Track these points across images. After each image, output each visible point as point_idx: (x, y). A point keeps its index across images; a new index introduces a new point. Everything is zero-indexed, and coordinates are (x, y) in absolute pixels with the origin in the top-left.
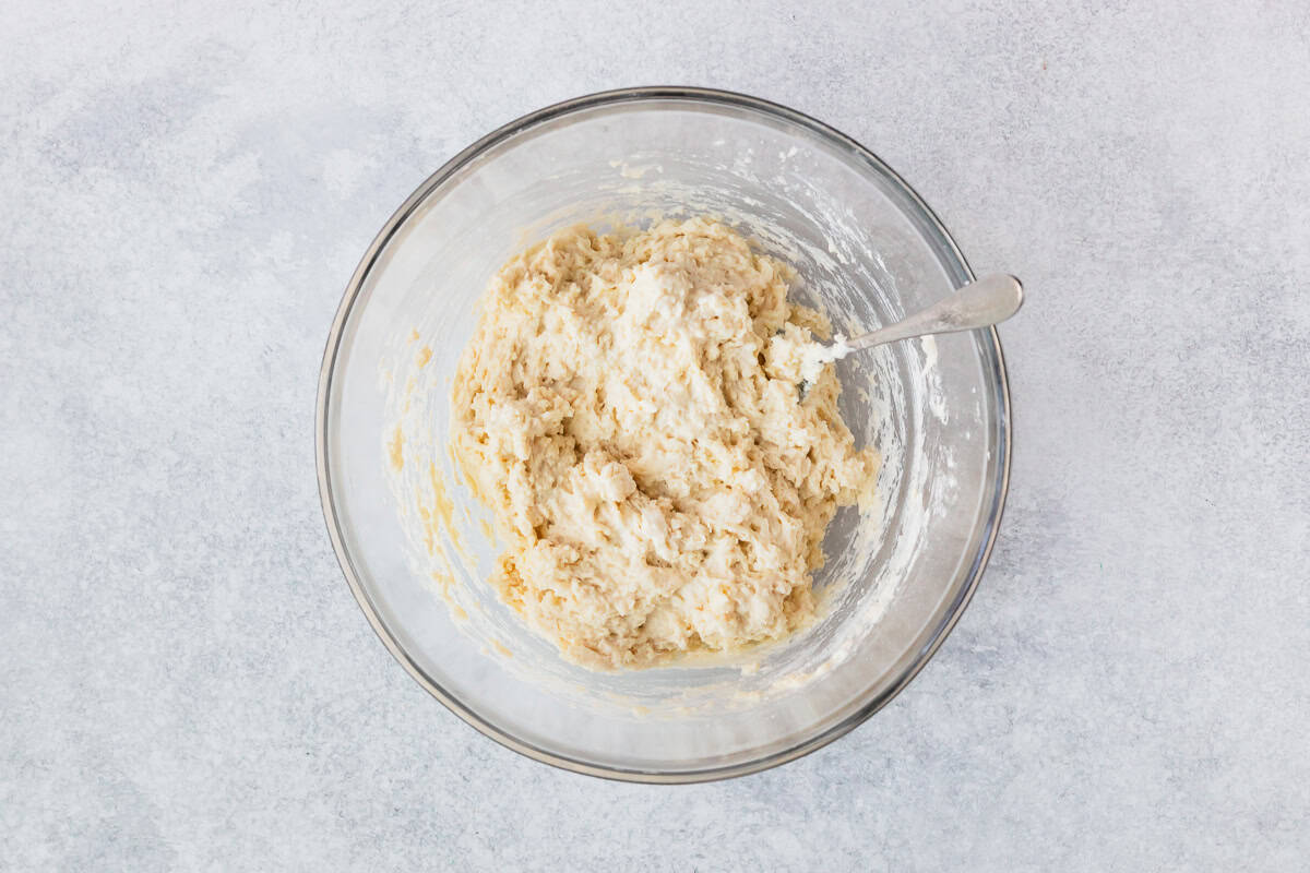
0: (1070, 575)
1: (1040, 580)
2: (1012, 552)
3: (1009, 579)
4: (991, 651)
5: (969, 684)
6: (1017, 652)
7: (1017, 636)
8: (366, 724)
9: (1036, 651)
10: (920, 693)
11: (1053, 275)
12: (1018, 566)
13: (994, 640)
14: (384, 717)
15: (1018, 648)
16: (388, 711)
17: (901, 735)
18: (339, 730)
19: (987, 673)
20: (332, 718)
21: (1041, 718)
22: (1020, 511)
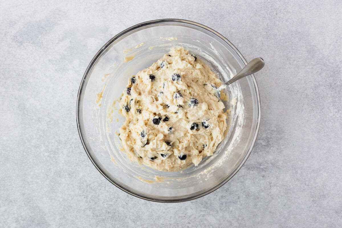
0: (285, 147)
1: (277, 149)
2: (270, 141)
3: (270, 149)
4: (265, 168)
5: (259, 177)
6: (272, 168)
7: (272, 164)
8: (100, 189)
9: (277, 167)
10: (247, 179)
11: (280, 68)
12: (272, 145)
13: (266, 165)
14: (105, 188)
15: (272, 167)
16: (106, 186)
17: (242, 190)
18: (93, 191)
19: (264, 174)
20: (91, 188)
21: (278, 185)
22: (272, 131)
